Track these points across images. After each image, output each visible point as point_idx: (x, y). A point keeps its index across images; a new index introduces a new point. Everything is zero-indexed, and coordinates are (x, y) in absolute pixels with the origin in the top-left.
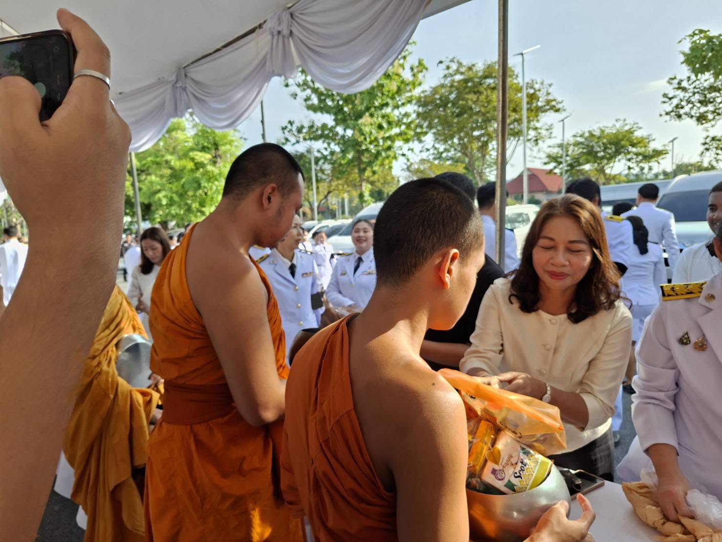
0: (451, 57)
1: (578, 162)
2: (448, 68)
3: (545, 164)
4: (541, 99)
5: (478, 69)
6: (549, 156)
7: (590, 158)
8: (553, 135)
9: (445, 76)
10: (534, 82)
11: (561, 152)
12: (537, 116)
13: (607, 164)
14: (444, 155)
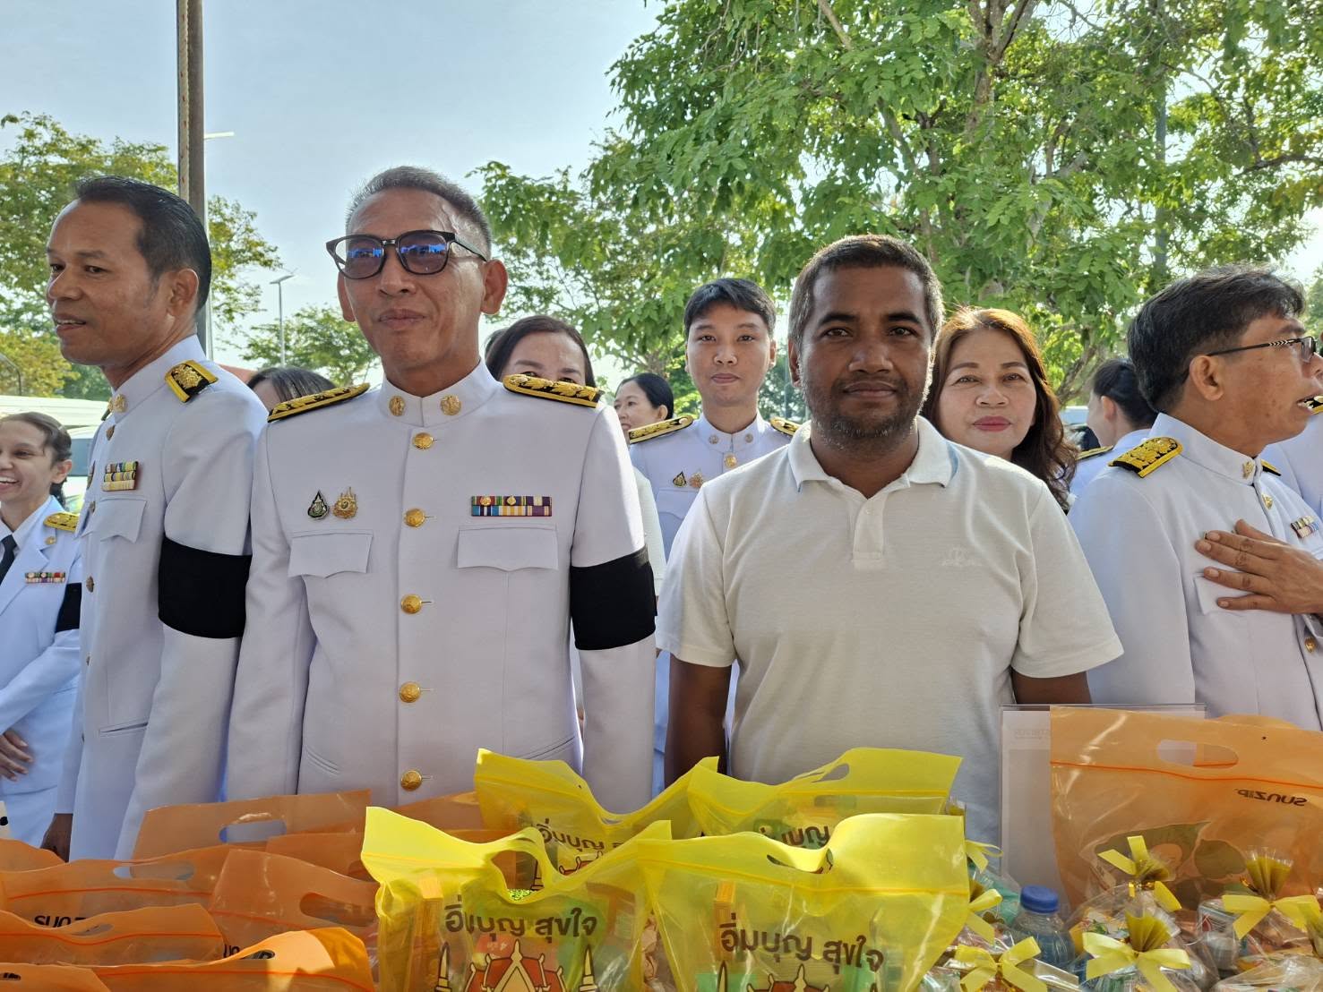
0: (34, 114)
1: (308, 361)
2: (30, 135)
3: (247, 358)
4: (235, 238)
5: (102, 154)
6: (253, 345)
7: (327, 356)
8: (260, 306)
9: (23, 150)
10: (222, 202)
11: (275, 340)
12: (229, 266)
13: (355, 370)
14: (26, 317)
